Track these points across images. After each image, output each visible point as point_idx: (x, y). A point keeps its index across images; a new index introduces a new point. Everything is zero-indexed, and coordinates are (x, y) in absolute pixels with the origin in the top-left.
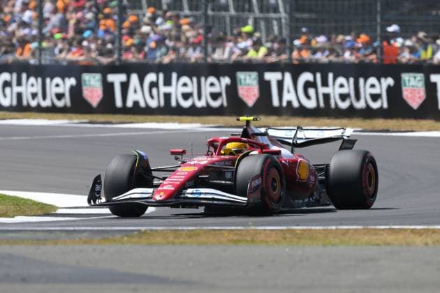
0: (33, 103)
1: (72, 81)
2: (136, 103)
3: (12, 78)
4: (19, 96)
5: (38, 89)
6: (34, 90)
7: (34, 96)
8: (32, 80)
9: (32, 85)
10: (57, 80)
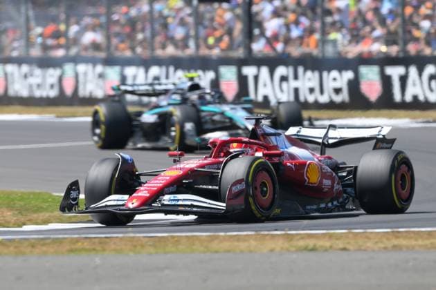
0: (311, 99)
1: (349, 75)
2: (415, 98)
3: (288, 71)
4: (296, 91)
5: (314, 83)
6: (311, 84)
7: (312, 90)
8: (309, 73)
9: (309, 79)
10: (334, 73)
